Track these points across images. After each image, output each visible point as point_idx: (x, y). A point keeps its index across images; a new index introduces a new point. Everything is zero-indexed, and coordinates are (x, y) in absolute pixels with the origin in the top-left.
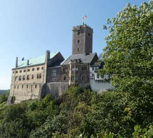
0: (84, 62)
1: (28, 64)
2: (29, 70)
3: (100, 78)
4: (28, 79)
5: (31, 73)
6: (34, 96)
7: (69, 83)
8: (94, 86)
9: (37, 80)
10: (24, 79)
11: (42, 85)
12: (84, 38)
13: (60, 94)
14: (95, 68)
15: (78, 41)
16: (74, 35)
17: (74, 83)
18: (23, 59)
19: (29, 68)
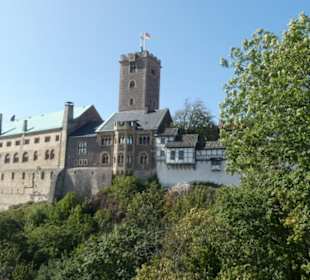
0: (144, 127)
1: (26, 130)
2: (27, 142)
3: (177, 159)
4: (25, 159)
5: (31, 147)
6: (39, 195)
7: (115, 169)
8: (165, 175)
9: (45, 162)
10: (16, 160)
11: (56, 173)
12: (144, 78)
13: (95, 191)
14: (166, 139)
15: (132, 85)
16: (124, 72)
17: (123, 169)
18: (13, 119)
19: (26, 138)
